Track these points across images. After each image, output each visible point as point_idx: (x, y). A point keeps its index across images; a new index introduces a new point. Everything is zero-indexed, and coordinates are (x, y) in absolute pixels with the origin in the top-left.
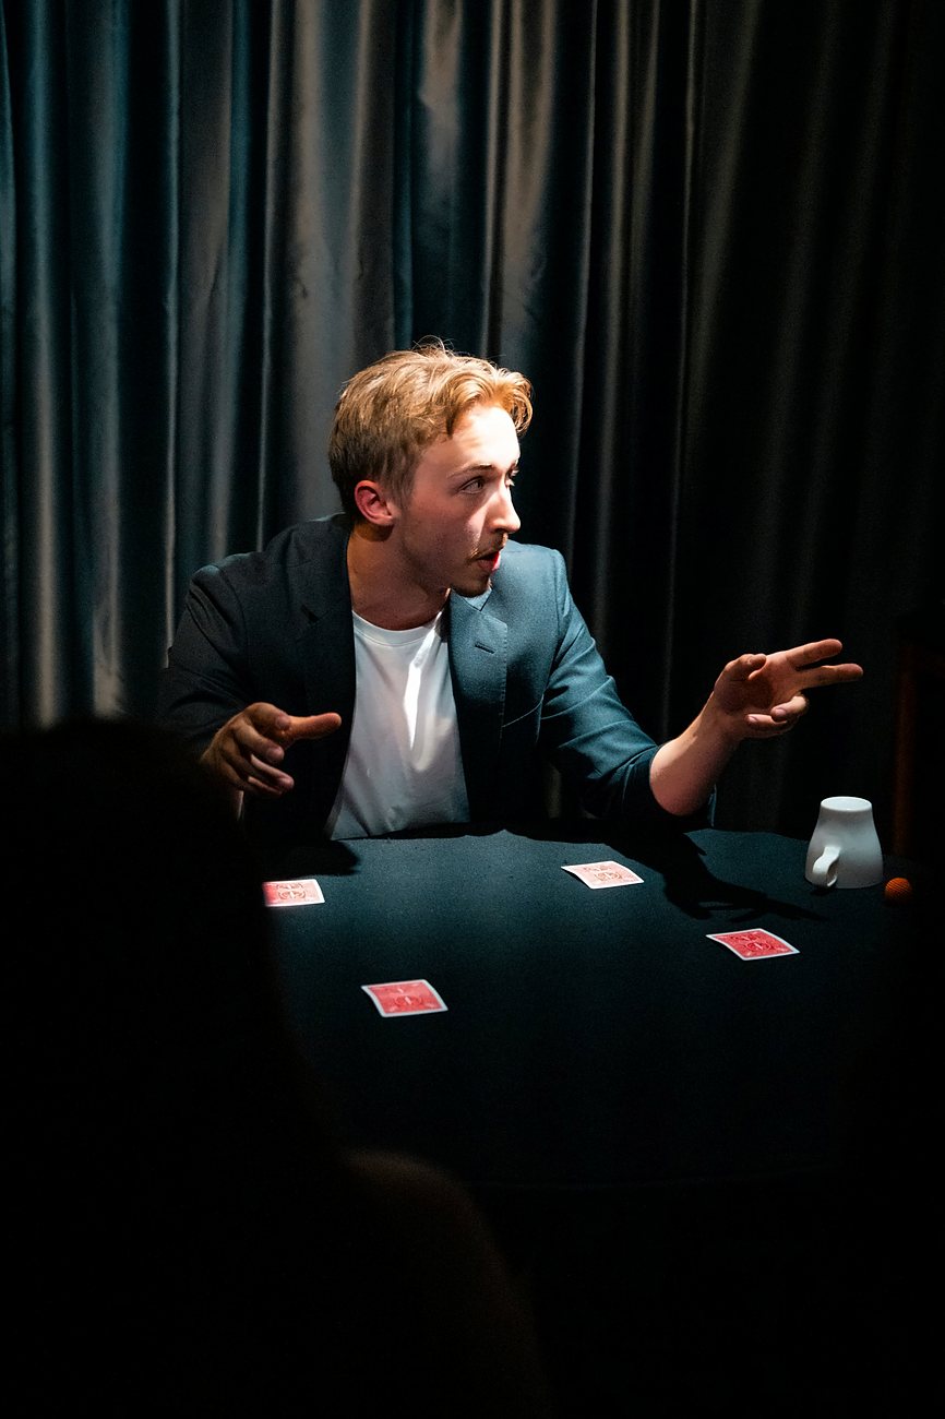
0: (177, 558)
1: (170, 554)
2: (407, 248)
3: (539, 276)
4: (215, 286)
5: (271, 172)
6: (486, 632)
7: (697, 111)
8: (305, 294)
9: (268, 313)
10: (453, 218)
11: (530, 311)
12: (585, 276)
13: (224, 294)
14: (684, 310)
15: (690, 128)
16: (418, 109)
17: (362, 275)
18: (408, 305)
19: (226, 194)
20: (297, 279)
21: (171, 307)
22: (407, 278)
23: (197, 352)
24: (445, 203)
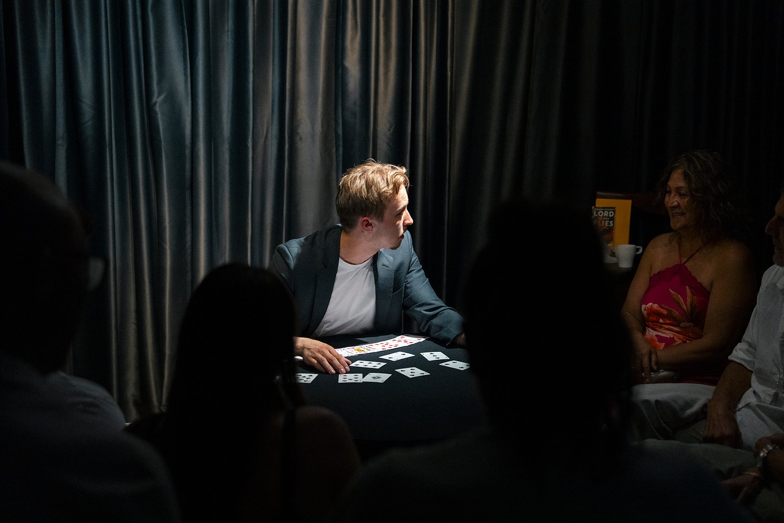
0: (252, 241)
1: (249, 239)
2: (340, 121)
3: (391, 131)
4: (266, 137)
5: (288, 93)
6: (386, 261)
7: (452, 67)
8: (301, 139)
9: (287, 146)
10: (358, 109)
11: (388, 144)
12: (409, 130)
13: (270, 139)
14: (448, 142)
15: (449, 73)
16: (344, 69)
17: (323, 131)
18: (341, 142)
19: (270, 101)
20: (298, 133)
21: (250, 145)
22: (340, 132)
23: (259, 161)
24: (355, 104)
